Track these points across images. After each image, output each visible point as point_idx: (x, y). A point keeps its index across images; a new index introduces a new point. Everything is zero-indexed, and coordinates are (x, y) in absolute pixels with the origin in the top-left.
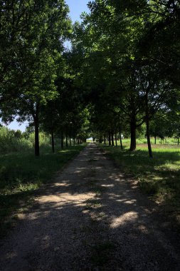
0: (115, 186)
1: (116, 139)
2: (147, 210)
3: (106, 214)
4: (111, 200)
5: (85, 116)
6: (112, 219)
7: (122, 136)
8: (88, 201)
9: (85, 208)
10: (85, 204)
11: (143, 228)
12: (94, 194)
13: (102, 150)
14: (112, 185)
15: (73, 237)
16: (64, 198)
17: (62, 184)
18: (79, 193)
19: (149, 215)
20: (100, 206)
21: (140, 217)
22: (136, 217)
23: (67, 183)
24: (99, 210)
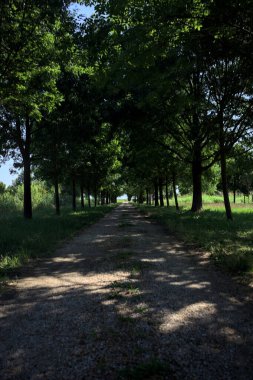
0: (167, 261)
2: (233, 299)
3: (150, 306)
4: (160, 283)
5: (113, 153)
6: (163, 316)
7: (177, 191)
8: (115, 285)
9: (109, 297)
10: (108, 290)
11: (229, 331)
12: (128, 274)
13: (142, 212)
14: (161, 260)
16: (68, 281)
17: (67, 260)
18: (98, 271)
19: (239, 307)
20: (137, 292)
21: (220, 312)
22: (213, 311)
23: (77, 257)
24: (136, 300)
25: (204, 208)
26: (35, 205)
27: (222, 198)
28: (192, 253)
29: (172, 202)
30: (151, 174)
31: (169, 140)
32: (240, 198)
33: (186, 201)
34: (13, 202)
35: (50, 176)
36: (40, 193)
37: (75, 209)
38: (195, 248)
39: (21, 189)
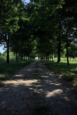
0: (49, 77)
1: (50, 58)
2: (68, 89)
3: (43, 90)
4: (46, 83)
6: (47, 93)
7: (53, 56)
8: (33, 83)
9: (31, 87)
10: (31, 85)
11: (66, 98)
12: (37, 80)
13: (42, 62)
14: (47, 77)
15: (21, 102)
16: (19, 82)
17: (19, 76)
18: (28, 79)
19: (70, 91)
20: (40, 86)
21: (64, 92)
22: (62, 92)
23: (22, 75)
24: (39, 88)
25: (61, 62)
26: (10, 59)
27: (66, 59)
28: (57, 75)
29: (51, 60)
30: (45, 51)
31: (51, 41)
32: (72, 59)
33: (55, 59)
34: (3, 58)
35: (15, 51)
36: (12, 55)
37: (22, 61)
38: (58, 73)
39: (6, 54)
